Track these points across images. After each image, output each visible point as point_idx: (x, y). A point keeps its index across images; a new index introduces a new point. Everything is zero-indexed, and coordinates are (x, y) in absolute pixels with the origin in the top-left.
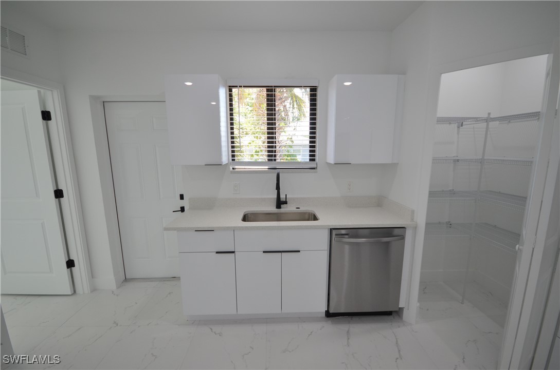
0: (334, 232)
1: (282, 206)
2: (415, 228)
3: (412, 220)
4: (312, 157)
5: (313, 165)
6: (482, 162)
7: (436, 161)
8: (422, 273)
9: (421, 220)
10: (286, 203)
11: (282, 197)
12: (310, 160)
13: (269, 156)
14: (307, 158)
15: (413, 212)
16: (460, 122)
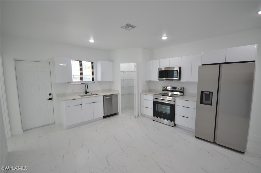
0: (104, 96)
1: (87, 93)
2: (119, 94)
3: (118, 92)
4: (93, 80)
5: (93, 82)
6: (128, 80)
7: (121, 80)
8: (121, 107)
9: (120, 92)
10: (88, 92)
11: (87, 91)
12: (92, 81)
13: (81, 80)
14: (91, 80)
15: (118, 90)
16: (123, 72)
